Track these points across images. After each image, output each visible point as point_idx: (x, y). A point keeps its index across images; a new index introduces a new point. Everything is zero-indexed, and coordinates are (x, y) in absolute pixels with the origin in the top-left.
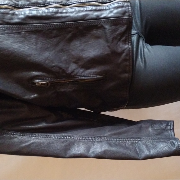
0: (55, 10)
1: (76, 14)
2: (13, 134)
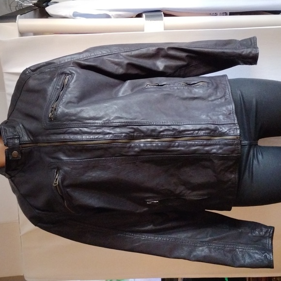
0: (167, 144)
1: (187, 148)
2: (126, 234)
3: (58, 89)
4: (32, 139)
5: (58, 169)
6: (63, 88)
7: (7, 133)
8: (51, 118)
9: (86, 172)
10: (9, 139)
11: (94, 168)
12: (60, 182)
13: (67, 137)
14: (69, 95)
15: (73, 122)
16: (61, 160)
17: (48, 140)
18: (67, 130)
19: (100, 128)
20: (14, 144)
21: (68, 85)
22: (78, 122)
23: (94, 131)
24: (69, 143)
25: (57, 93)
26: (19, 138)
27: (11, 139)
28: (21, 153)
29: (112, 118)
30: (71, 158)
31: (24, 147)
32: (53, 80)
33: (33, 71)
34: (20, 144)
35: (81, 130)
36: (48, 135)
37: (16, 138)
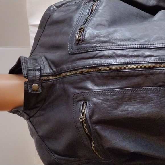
3: (85, 15)
4: (55, 70)
5: (85, 102)
6: (91, 13)
7: (27, 64)
8: (78, 40)
9: (121, 105)
10: (29, 70)
11: (130, 99)
12: (88, 116)
13: (97, 61)
14: (99, 19)
15: (105, 44)
16: (89, 89)
17: (73, 67)
18: (97, 54)
19: (139, 50)
20: (35, 76)
21: (96, 10)
22: (111, 44)
23: (130, 54)
24: (100, 68)
25: (85, 18)
26: (40, 70)
27: (31, 70)
28: (41, 86)
29: (153, 39)
30: (101, 88)
31: (46, 80)
32: (79, 9)
33: (58, 7)
34: (41, 76)
35: (114, 53)
36: (74, 61)
37: (37, 70)
